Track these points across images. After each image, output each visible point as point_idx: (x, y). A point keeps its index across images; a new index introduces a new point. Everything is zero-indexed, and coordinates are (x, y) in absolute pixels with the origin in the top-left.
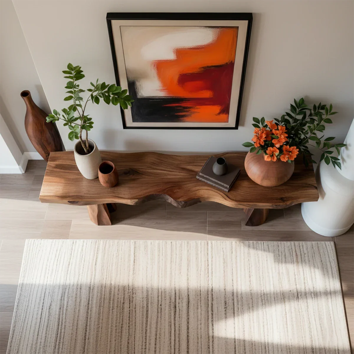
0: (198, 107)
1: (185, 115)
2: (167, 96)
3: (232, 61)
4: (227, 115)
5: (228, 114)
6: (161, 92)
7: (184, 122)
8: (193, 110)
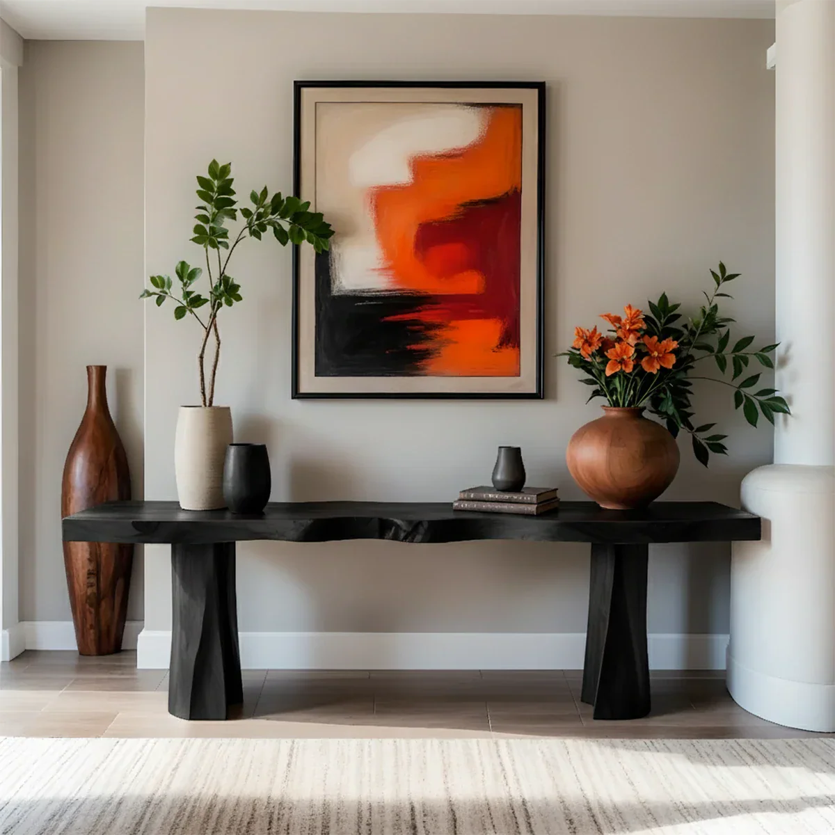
0: (453, 323)
1: (427, 350)
2: (392, 288)
3: (516, 188)
4: (516, 349)
5: (519, 346)
6: (380, 275)
7: (426, 375)
8: (444, 334)
